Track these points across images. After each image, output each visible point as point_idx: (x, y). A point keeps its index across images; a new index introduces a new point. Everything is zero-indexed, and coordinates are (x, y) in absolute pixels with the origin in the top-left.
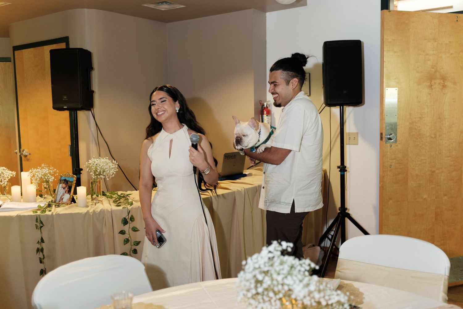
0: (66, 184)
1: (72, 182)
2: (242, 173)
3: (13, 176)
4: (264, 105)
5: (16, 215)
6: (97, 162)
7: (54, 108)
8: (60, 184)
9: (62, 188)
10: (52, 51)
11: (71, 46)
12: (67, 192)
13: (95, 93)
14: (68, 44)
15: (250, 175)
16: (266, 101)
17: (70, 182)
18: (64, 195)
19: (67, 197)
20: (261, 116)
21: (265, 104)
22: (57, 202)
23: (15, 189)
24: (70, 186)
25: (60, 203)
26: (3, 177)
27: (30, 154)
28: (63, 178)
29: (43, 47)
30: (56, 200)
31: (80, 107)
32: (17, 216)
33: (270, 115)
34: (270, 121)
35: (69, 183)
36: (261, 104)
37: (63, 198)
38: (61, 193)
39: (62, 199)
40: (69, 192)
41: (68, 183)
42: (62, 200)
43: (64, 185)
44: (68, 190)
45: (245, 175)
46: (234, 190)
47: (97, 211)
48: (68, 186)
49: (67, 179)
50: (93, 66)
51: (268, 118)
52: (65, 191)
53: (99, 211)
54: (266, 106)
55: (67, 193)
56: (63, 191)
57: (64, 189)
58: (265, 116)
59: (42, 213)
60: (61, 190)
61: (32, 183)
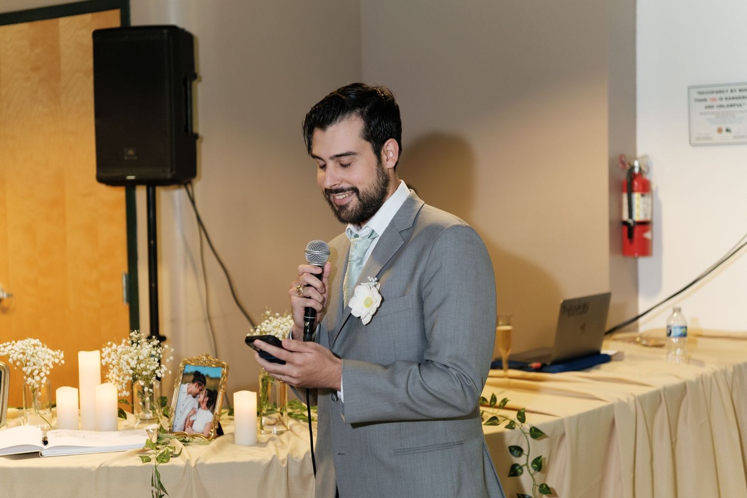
0: (199, 385)
1: (219, 379)
2: (598, 353)
3: (60, 362)
4: (633, 168)
5: (97, 465)
6: (285, 327)
7: (101, 179)
8: (182, 383)
9: (189, 393)
10: (98, 35)
11: (136, 20)
12: (204, 405)
13: (202, 140)
14: (125, 16)
15: (619, 357)
16: (635, 158)
17: (212, 379)
18: (195, 413)
19: (204, 419)
20: (625, 197)
21: (636, 164)
22: (177, 430)
23: (65, 396)
24: (212, 390)
25: (186, 434)
26: (34, 364)
27: (9, 296)
28: (191, 369)
29: (54, 21)
30: (173, 426)
31: (169, 176)
32: (100, 469)
33: (650, 194)
34: (650, 209)
35: (208, 381)
36: (623, 163)
37: (193, 421)
38: (189, 407)
39: (192, 424)
40: (211, 403)
41: (204, 382)
42: (191, 426)
43: (194, 388)
44: (206, 399)
45: (607, 359)
46: (611, 402)
47: (297, 458)
48: (207, 389)
49: (204, 371)
50: (196, 71)
51: (644, 203)
52: (199, 403)
53: (302, 458)
54: (640, 169)
55: (204, 409)
56: (192, 403)
57: (194, 397)
58: (636, 196)
59: (162, 462)
60: (187, 402)
61: (104, 380)
